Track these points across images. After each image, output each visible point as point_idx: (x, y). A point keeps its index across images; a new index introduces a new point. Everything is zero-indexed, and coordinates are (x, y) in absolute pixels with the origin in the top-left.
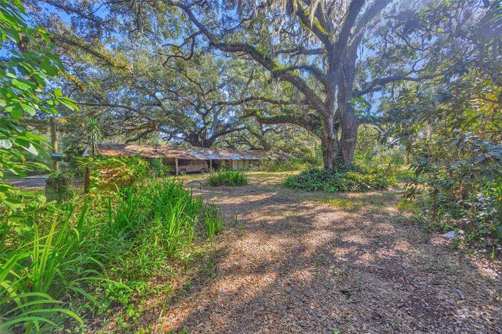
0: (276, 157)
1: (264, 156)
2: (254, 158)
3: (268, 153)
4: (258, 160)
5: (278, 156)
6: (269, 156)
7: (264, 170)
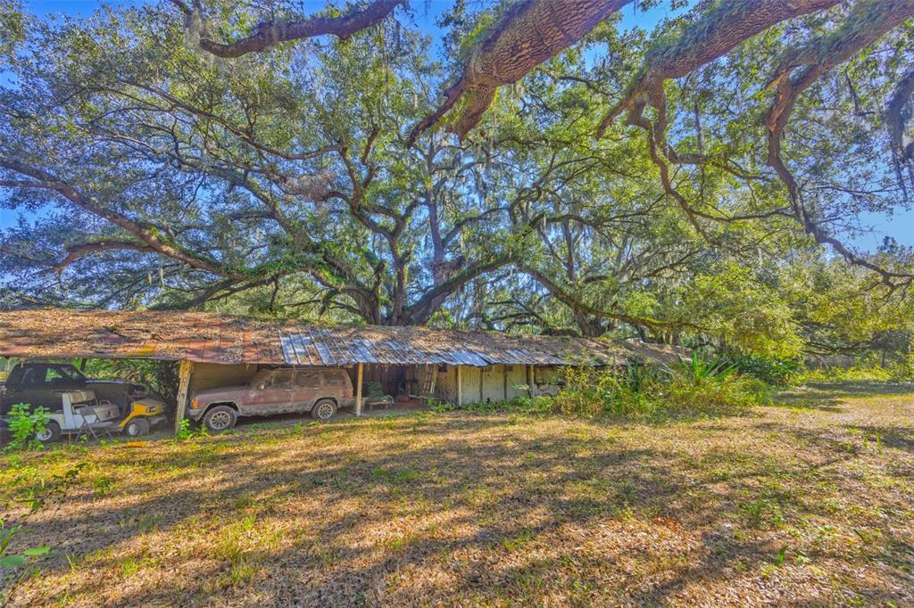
0: (624, 356)
1: (577, 351)
2: (542, 360)
3: (594, 345)
4: (551, 367)
5: (630, 353)
6: (598, 354)
7: (577, 410)
